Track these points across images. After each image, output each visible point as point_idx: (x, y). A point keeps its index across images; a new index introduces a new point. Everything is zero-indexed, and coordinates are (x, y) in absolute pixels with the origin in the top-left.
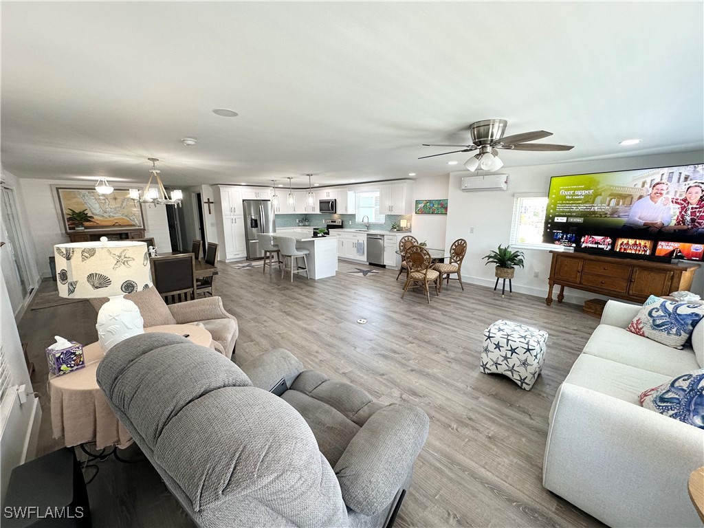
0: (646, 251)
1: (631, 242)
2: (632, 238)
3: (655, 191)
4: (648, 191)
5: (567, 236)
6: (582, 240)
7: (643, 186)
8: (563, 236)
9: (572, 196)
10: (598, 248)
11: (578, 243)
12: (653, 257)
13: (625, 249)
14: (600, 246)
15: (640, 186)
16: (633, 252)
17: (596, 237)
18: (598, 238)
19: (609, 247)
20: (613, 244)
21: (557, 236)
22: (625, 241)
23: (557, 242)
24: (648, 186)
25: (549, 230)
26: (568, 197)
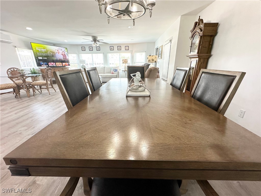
1: (59, 63)
3: (58, 52)
8: (43, 63)
11: (48, 65)
12: (63, 66)
14: (54, 65)
15: (55, 50)
16: (60, 66)
17: (52, 63)
20: (56, 64)
21: (41, 63)
23: (42, 66)
24: (56, 50)
25: (38, 62)
26: (40, 51)
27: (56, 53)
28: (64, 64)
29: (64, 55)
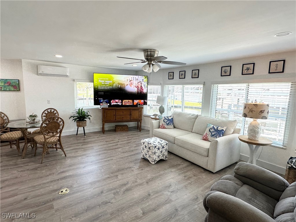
0: (131, 104)
1: (127, 101)
2: (127, 99)
3: (131, 83)
4: (129, 83)
5: (105, 101)
6: (111, 102)
7: (127, 81)
8: (103, 101)
9: (104, 83)
10: (117, 104)
11: (110, 103)
12: (133, 106)
13: (126, 104)
14: (118, 104)
15: (126, 81)
16: (128, 105)
17: (116, 100)
18: (117, 100)
19: (121, 104)
20: (122, 102)
21: (101, 101)
22: (125, 101)
23: (101, 104)
24: (128, 81)
25: (96, 99)
26: (103, 83)
27: (127, 85)
28: (136, 102)
29: (140, 87)
